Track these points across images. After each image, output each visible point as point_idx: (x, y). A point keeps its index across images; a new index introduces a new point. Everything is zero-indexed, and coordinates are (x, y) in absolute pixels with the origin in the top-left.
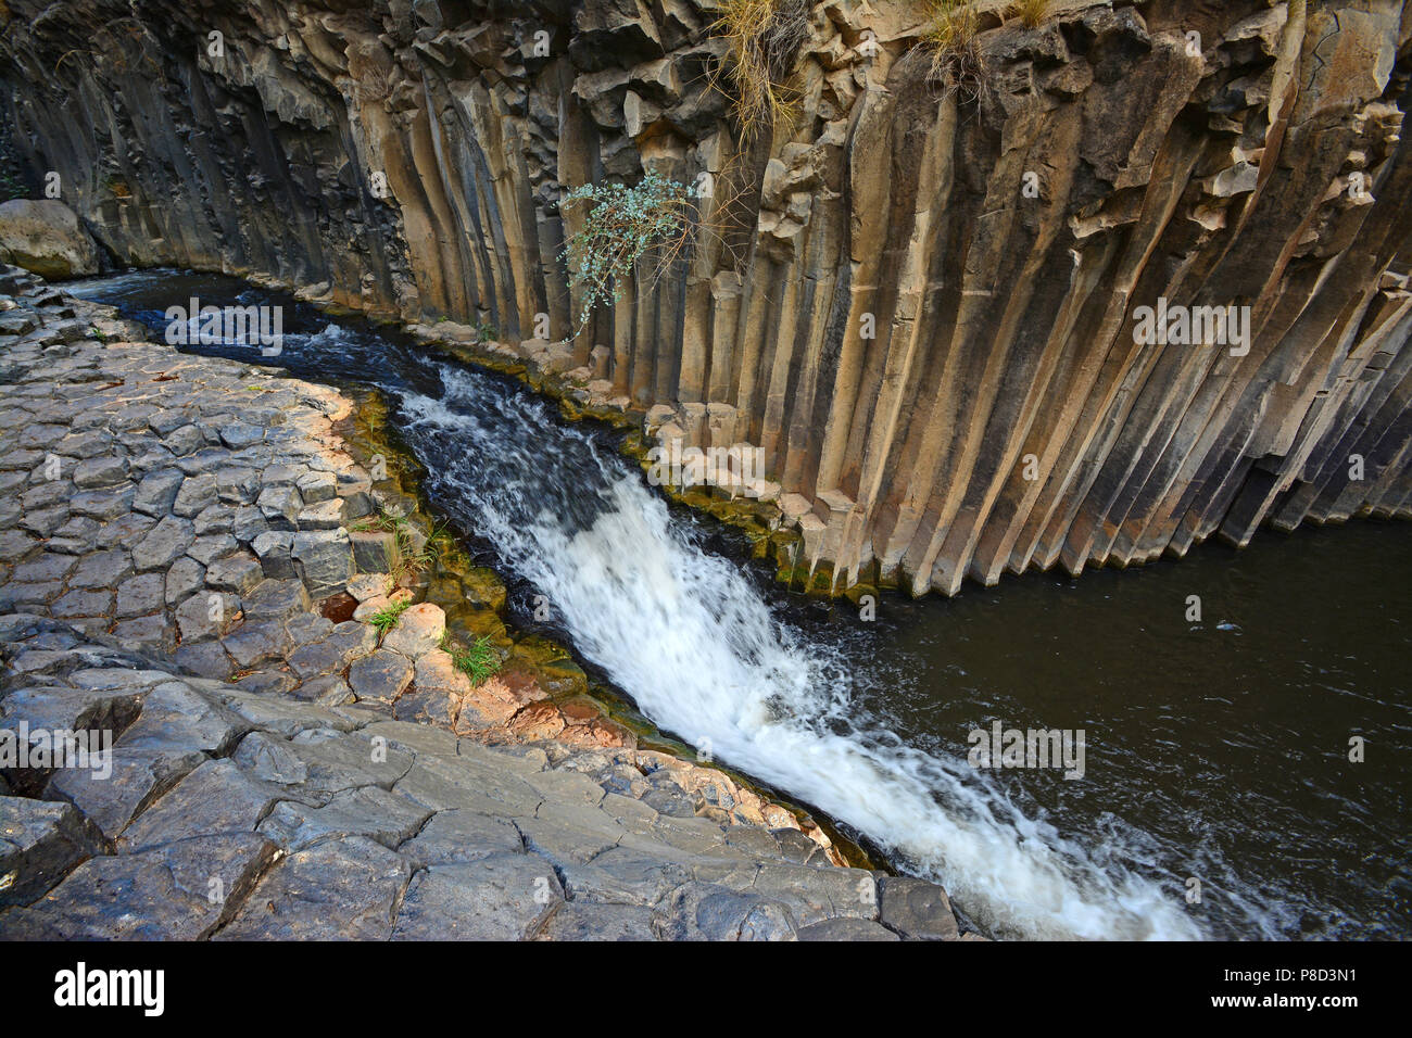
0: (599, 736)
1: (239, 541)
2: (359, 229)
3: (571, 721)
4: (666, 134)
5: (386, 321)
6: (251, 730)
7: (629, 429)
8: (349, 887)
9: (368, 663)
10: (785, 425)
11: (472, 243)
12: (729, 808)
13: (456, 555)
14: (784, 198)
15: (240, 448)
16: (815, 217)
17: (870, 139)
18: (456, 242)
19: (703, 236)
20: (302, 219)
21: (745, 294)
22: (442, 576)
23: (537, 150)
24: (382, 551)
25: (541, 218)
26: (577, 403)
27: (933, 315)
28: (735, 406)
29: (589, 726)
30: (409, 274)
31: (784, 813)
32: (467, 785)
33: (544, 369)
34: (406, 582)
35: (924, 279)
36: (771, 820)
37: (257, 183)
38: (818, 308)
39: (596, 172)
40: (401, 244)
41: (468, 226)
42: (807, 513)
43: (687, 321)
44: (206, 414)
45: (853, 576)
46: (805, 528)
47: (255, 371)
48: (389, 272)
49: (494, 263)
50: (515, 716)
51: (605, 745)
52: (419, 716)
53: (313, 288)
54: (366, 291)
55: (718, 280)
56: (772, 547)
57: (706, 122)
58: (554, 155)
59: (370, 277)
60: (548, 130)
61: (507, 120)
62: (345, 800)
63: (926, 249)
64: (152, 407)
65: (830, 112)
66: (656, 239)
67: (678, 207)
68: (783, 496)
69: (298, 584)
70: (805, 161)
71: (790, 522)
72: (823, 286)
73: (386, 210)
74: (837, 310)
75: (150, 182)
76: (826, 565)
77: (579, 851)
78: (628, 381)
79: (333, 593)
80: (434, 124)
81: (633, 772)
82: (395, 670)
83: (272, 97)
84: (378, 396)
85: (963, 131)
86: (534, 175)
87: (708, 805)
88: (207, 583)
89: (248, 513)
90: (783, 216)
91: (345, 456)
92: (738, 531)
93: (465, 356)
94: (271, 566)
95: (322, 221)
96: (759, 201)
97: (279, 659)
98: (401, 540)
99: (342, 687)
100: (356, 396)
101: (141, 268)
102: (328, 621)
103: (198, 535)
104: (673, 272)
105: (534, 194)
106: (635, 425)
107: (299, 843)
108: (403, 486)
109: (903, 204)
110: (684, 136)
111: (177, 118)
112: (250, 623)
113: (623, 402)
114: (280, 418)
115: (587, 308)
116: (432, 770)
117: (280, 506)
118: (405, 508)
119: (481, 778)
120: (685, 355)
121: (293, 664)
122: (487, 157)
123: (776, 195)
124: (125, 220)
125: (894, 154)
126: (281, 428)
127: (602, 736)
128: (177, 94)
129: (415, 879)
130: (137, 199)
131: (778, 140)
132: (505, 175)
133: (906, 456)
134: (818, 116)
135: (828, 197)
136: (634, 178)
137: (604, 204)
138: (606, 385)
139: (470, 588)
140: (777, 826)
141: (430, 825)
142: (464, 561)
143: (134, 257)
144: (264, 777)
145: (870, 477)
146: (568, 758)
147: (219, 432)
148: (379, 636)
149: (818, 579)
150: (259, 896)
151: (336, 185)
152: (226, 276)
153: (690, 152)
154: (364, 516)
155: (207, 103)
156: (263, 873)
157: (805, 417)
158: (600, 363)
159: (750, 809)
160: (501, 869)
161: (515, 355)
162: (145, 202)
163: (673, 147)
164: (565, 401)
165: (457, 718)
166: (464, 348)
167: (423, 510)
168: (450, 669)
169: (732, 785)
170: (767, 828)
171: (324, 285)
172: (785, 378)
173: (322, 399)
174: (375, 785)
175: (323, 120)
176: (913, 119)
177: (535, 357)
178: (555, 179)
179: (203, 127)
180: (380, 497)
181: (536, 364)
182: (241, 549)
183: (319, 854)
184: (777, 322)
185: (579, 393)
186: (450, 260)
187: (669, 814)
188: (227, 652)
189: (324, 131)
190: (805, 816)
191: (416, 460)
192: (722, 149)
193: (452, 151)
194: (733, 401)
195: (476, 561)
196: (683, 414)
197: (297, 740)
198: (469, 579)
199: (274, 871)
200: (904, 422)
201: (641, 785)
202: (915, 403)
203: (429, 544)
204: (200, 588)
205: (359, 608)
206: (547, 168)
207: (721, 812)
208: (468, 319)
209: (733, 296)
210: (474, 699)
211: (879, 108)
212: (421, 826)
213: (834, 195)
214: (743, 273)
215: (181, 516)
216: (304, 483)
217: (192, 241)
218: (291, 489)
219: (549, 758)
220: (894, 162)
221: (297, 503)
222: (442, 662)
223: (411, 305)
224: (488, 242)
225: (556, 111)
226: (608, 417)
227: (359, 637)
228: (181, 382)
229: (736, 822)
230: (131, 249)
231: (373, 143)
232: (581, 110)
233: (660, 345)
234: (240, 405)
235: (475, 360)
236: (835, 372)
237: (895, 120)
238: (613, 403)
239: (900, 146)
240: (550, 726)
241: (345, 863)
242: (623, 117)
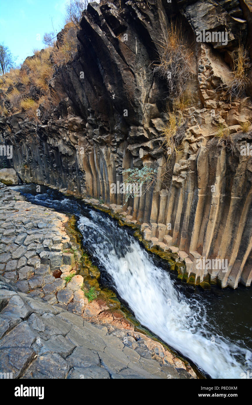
0: (123, 324)
1: (37, 253)
2: (75, 177)
3: (115, 318)
4: (149, 157)
5: (78, 198)
6: (33, 313)
7: (136, 229)
8: (53, 371)
9: (63, 291)
10: (180, 231)
11: (100, 181)
12: (162, 357)
13: (88, 261)
14: (179, 172)
15: (41, 229)
16: (188, 177)
17: (202, 159)
18: (97, 180)
19: (158, 181)
20: (63, 174)
21: (169, 196)
22: (84, 267)
23: (118, 160)
24: (70, 259)
25: (117, 175)
26: (123, 221)
27: (223, 203)
28: (166, 225)
29: (120, 321)
30: (85, 187)
31: (181, 362)
32: (85, 337)
33: (115, 212)
34: (74, 268)
35: (219, 194)
36: (176, 364)
37: (55, 166)
38: (189, 200)
39: (132, 165)
40: (84, 180)
41: (100, 177)
42: (187, 258)
43: (153, 202)
44: (35, 220)
45: (202, 279)
46: (186, 262)
47: (47, 209)
48: (81, 186)
49: (105, 185)
50: (99, 314)
51: (125, 328)
52: (74, 310)
53: (63, 189)
54: (75, 191)
55: (162, 192)
56: (176, 267)
57: (159, 155)
58: (122, 161)
59: (76, 187)
60: (121, 156)
61: (111, 154)
62: (53, 338)
63: (220, 186)
64: (24, 217)
65: (191, 152)
66: (146, 182)
67: (152, 174)
68: (179, 252)
69: (48, 266)
70: (185, 164)
71: (182, 260)
72: (190, 194)
73: (82, 173)
74: (194, 201)
75: (32, 165)
76: (193, 275)
77: (116, 368)
78: (137, 216)
79: (56, 269)
80: (95, 155)
81: (133, 339)
82: (69, 295)
83: (61, 149)
84: (74, 217)
85: (228, 157)
86: (117, 166)
87: (156, 355)
88: (27, 264)
89: (40, 246)
90: (179, 177)
91: (65, 232)
92: (166, 261)
93: (96, 207)
94: (43, 261)
95: (67, 175)
96: (173, 172)
97: (41, 287)
98: (75, 256)
99: (55, 298)
100: (69, 216)
101: (27, 183)
102: (54, 277)
103: (28, 251)
104: (149, 190)
105: (116, 170)
106: (138, 228)
107: (41, 353)
108: (77, 241)
109: (212, 174)
110: (153, 158)
111: (41, 152)
112: (35, 276)
113: (135, 222)
114: (51, 221)
115: (127, 198)
116: (76, 331)
117: (48, 244)
118: (77, 247)
119: (89, 336)
120: (152, 210)
121: (44, 289)
122: (106, 162)
123: (177, 172)
124: (26, 173)
125: (209, 162)
126: (51, 224)
127: (124, 325)
128: (42, 148)
129: (70, 371)
130: (29, 169)
131: (177, 159)
132: (110, 166)
133: (217, 243)
134: (188, 154)
135: (191, 172)
136: (141, 167)
137: (133, 173)
138: (131, 217)
139: (91, 272)
140: (178, 367)
141: (75, 351)
142: (90, 263)
143: (26, 181)
144: (34, 328)
145: (206, 248)
146: (114, 331)
147: (37, 224)
148: (66, 283)
149: (191, 279)
150: (29, 369)
151: (72, 167)
152: (45, 186)
153: (155, 161)
154: (67, 248)
155: (48, 150)
156: (31, 362)
157: (185, 229)
158: (129, 211)
159: (169, 358)
160: (94, 372)
161: (108, 208)
162: (31, 169)
163: (151, 160)
164: (120, 221)
165: (83, 312)
166: (96, 205)
167: (81, 248)
168: (83, 296)
169: (163, 348)
170: (175, 367)
171: (65, 189)
172: (180, 218)
173: (61, 217)
174: (61, 335)
175: (71, 153)
176: (214, 154)
177: (113, 209)
178: (122, 167)
179: (45, 155)
180: (71, 244)
181: (113, 210)
182: (37, 255)
183: (46, 358)
184: (177, 203)
185: (124, 219)
186: (95, 184)
187: (143, 357)
188: (29, 284)
189: (71, 156)
190: (187, 364)
191: (82, 234)
192: (163, 161)
193: (98, 160)
194: (165, 223)
195: (93, 264)
196: (151, 226)
197: (43, 316)
198: (91, 269)
199: (34, 362)
200: (216, 232)
201: (135, 345)
202: (219, 228)
203: (82, 258)
204: (25, 265)
205: (62, 274)
206: (120, 164)
207: (160, 358)
208: (97, 198)
209: (165, 196)
210: (89, 307)
211: (204, 152)
212: (72, 351)
213: (193, 172)
214: (168, 190)
215: (25, 245)
216: (54, 239)
217: (39, 178)
218: (51, 240)
219: (108, 330)
220: (209, 164)
221: (52, 244)
222: (81, 293)
223: (85, 194)
224: (104, 181)
225: (123, 152)
226: (131, 225)
227: (61, 283)
228: (31, 211)
229: (165, 363)
230: (26, 179)
231: (81, 159)
232: (129, 152)
233: (146, 208)
234: (43, 218)
235: (98, 208)
236: (194, 217)
237: (209, 154)
238: (132, 222)
239: (211, 160)
240: (108, 319)
241: (52, 362)
242: (139, 154)
